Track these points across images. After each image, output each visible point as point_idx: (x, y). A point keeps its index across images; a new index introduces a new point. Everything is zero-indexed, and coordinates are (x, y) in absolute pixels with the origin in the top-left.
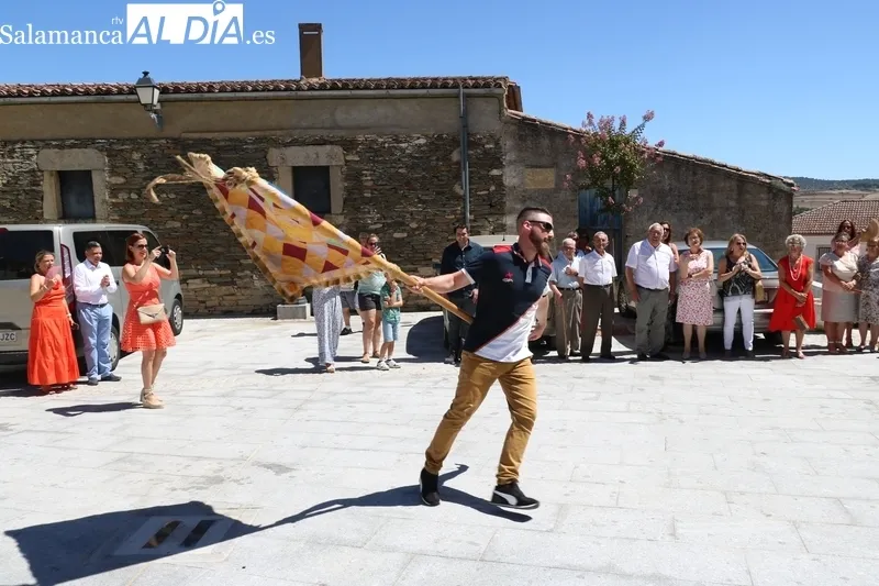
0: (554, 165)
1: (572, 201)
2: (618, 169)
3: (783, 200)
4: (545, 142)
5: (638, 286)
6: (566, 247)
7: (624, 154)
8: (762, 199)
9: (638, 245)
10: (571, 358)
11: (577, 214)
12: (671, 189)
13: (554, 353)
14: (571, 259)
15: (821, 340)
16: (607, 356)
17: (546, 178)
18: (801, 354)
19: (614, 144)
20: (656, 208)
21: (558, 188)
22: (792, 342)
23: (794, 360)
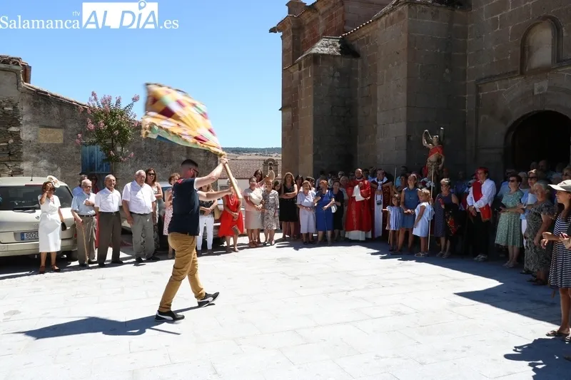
0: (63, 126)
1: (76, 153)
2: (117, 132)
3: (212, 158)
4: (55, 110)
5: (131, 213)
6: (86, 186)
7: (121, 123)
8: (201, 156)
9: (129, 185)
10: (90, 266)
11: (80, 162)
12: (145, 148)
13: (76, 263)
14: (89, 194)
15: (245, 240)
16: (117, 261)
17: (57, 136)
18: (237, 250)
19: (113, 114)
20: (136, 160)
21: (65, 144)
22: (232, 243)
23: (233, 253)
